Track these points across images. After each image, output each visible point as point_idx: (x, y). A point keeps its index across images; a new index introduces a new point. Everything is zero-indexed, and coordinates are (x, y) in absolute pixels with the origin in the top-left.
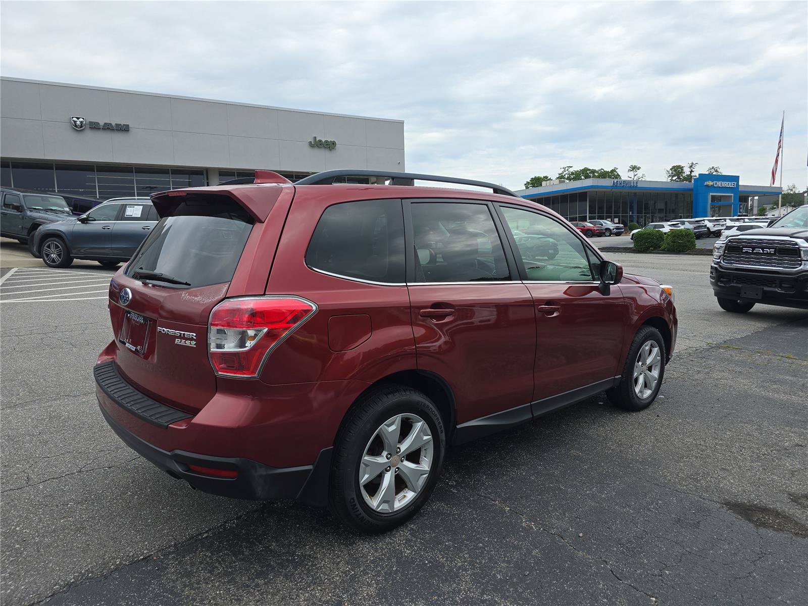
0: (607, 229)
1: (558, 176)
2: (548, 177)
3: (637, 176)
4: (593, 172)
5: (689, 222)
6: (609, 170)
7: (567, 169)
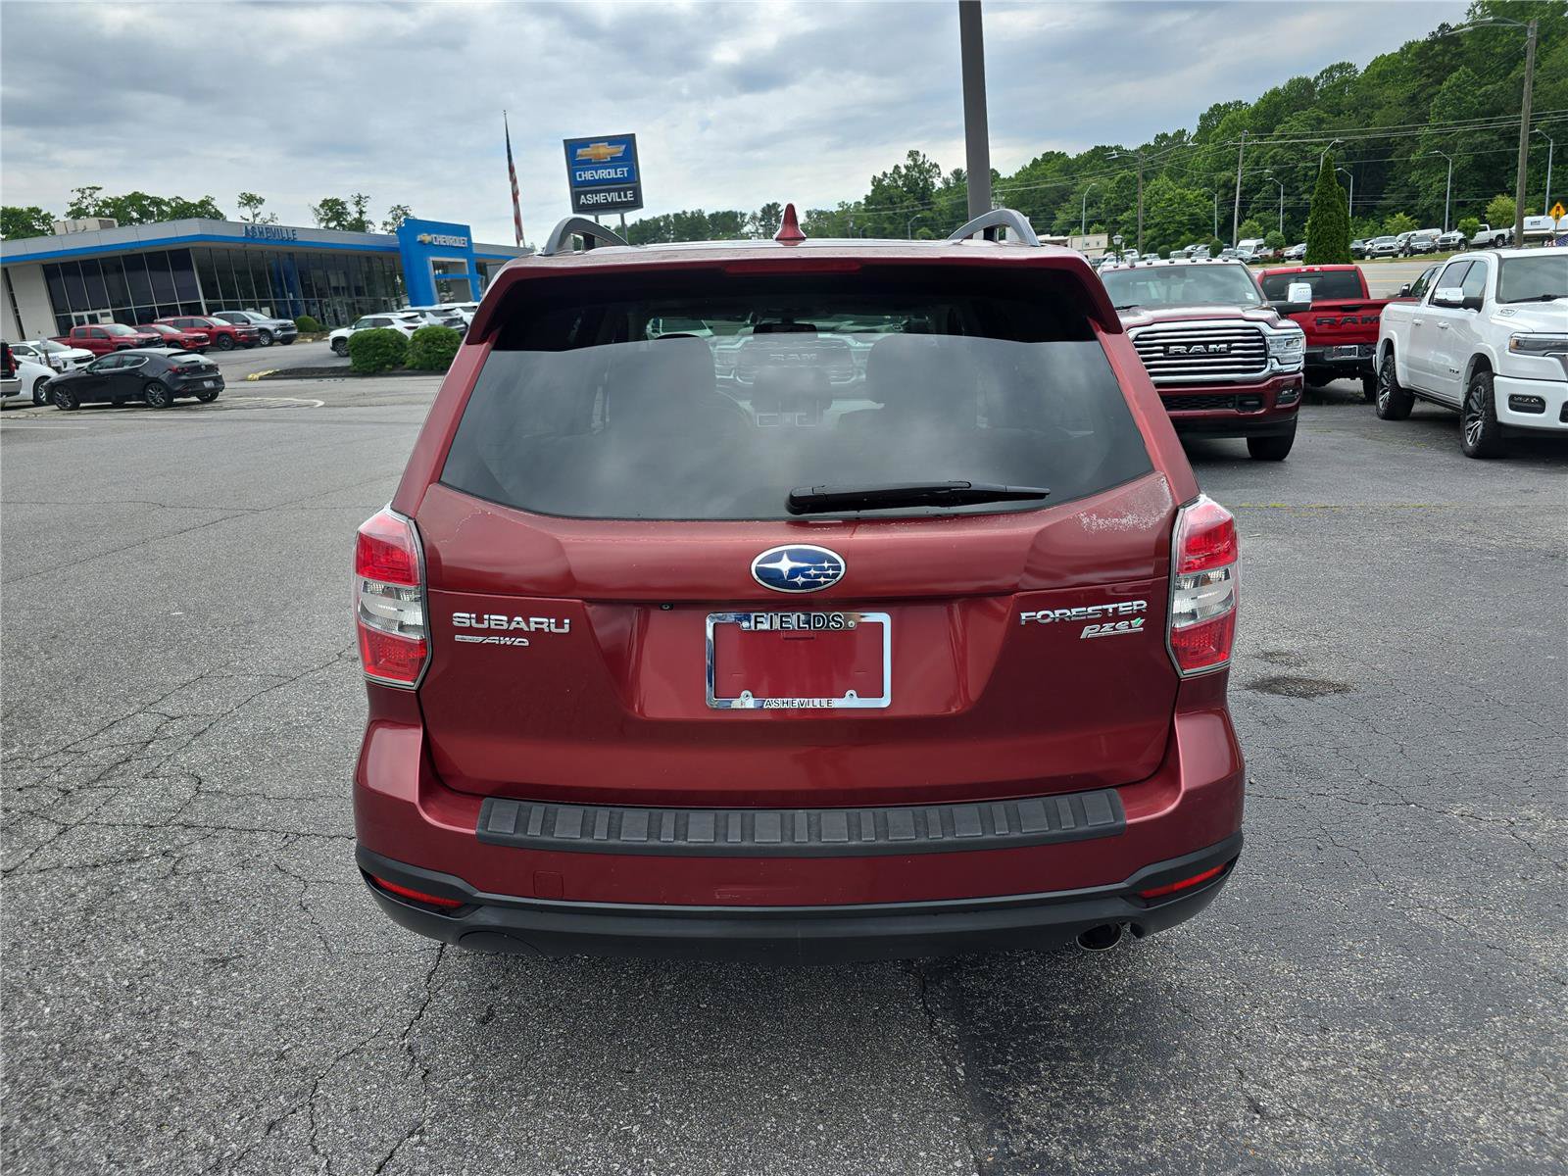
0: (263, 331)
1: (70, 209)
2: (41, 211)
3: (260, 217)
4: (157, 202)
5: (434, 312)
6: (195, 200)
7: (88, 192)
